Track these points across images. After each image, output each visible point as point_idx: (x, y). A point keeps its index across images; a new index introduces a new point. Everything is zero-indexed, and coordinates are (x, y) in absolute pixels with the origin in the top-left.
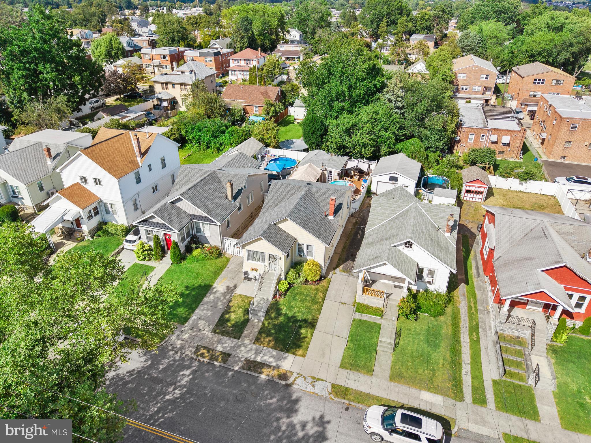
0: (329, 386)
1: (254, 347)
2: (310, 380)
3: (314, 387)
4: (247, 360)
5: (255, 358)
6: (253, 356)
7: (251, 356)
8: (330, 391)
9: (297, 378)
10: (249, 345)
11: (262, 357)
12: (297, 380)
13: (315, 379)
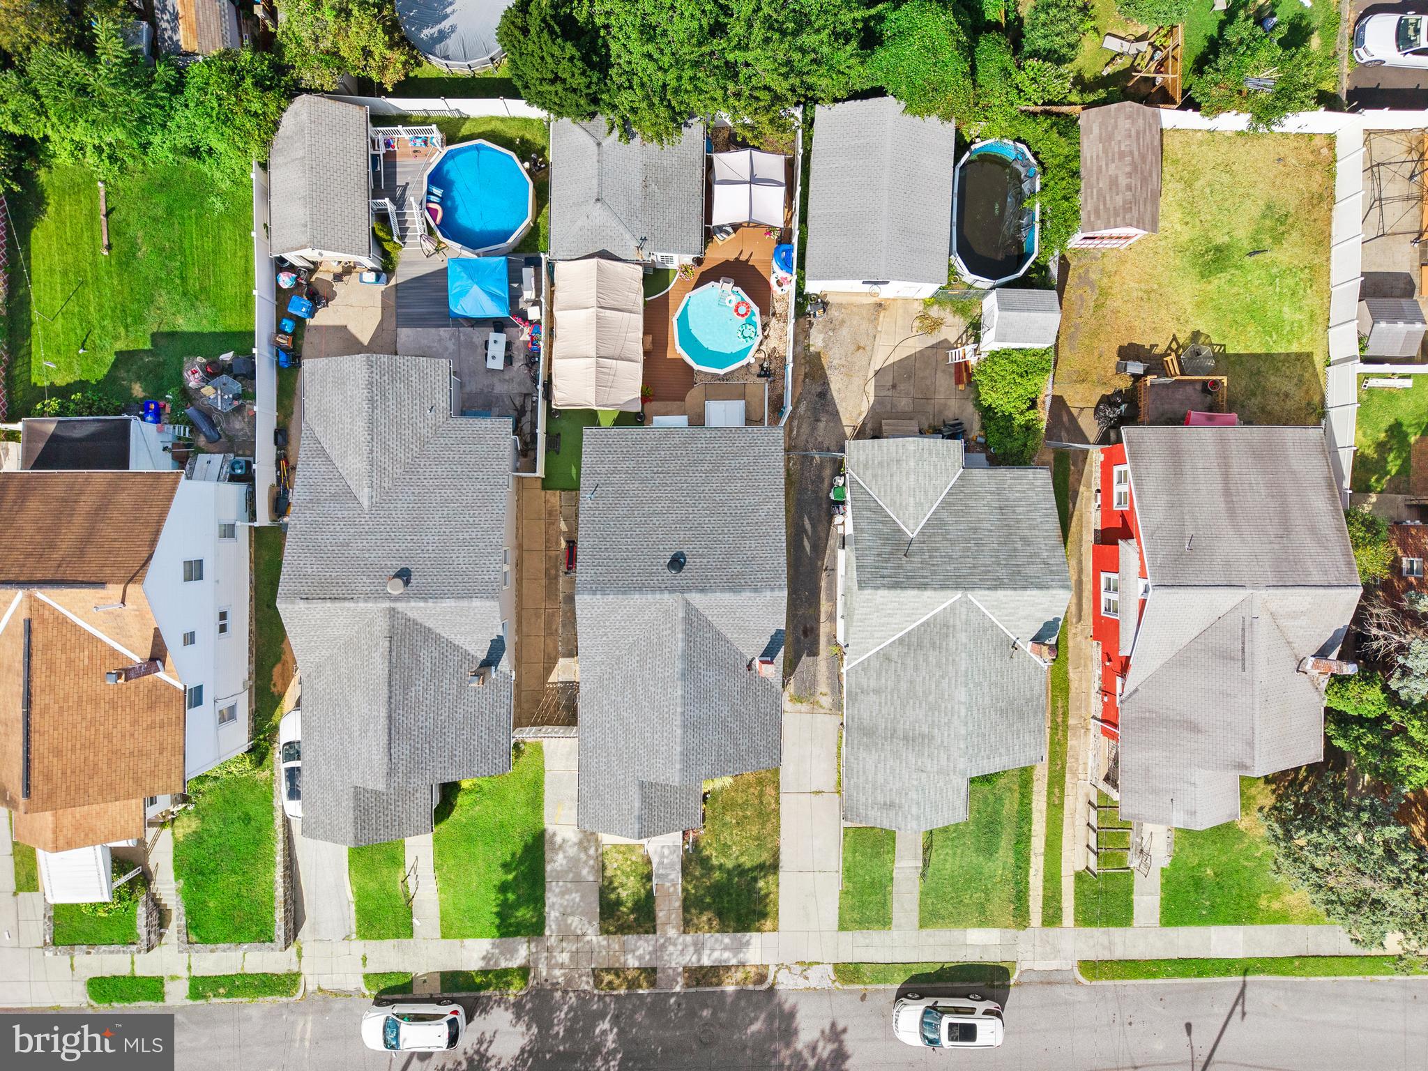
0: (830, 969)
1: (689, 938)
2: (798, 969)
3: (807, 978)
4: (686, 969)
5: (699, 960)
6: (694, 959)
7: (691, 959)
8: (834, 978)
9: (776, 972)
10: (678, 938)
11: (710, 955)
12: (778, 975)
13: (806, 965)
